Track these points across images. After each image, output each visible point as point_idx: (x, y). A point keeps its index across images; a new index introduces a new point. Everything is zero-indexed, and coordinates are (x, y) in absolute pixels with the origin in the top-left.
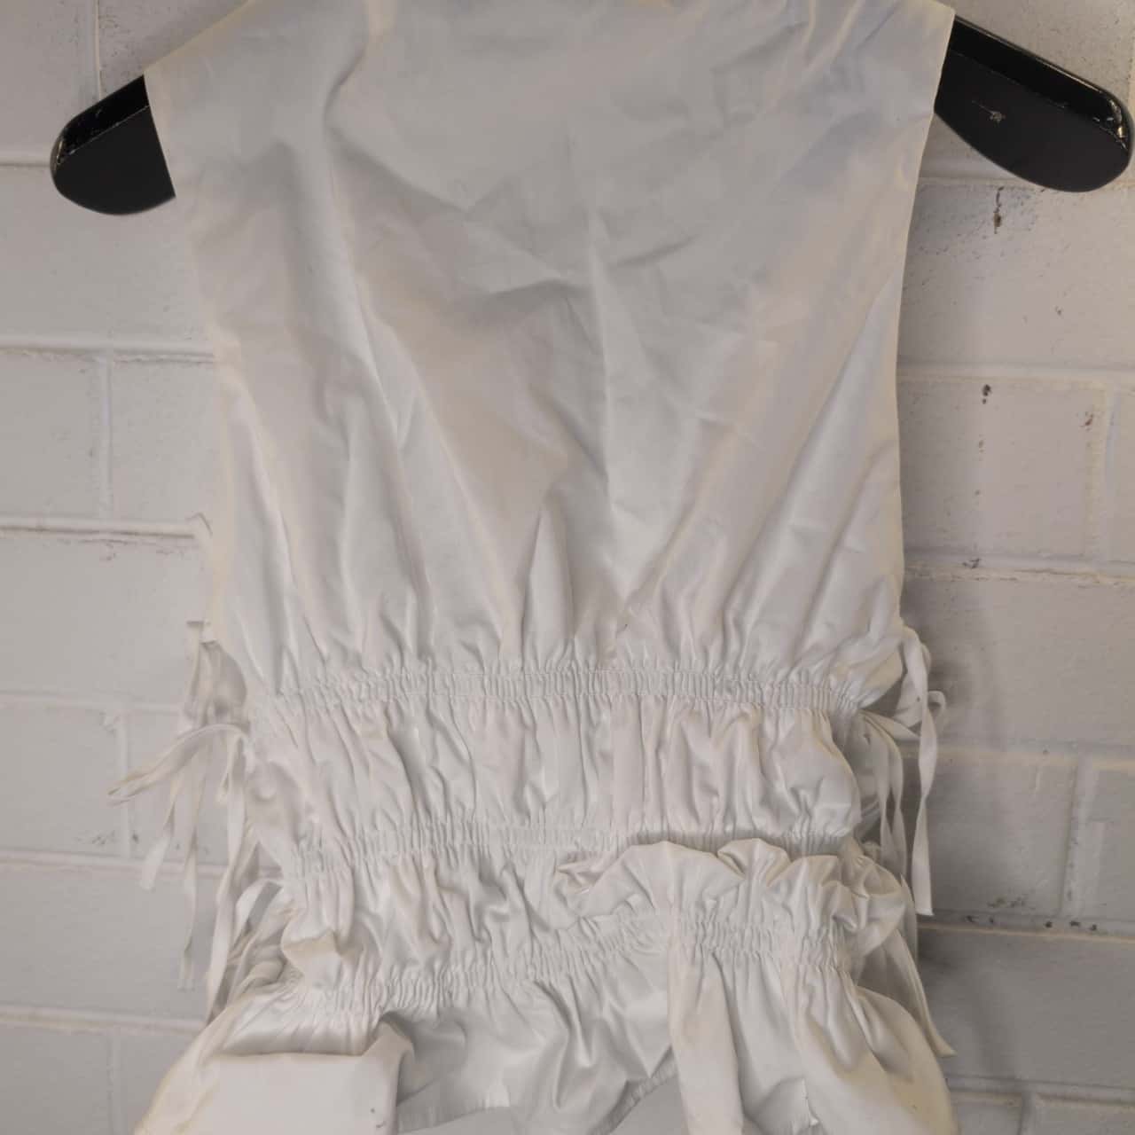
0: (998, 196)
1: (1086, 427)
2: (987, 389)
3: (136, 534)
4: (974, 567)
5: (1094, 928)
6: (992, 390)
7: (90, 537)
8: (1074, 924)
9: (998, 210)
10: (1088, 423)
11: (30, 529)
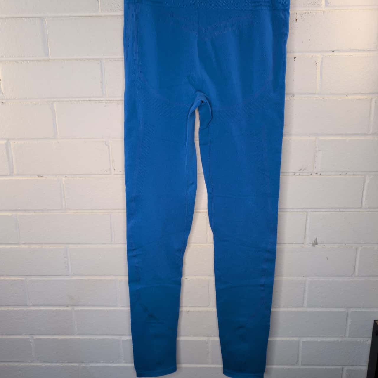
0: (296, 15)
1: (316, 65)
2: (295, 57)
3: (111, 100)
4: (294, 97)
5: (321, 174)
6: (296, 57)
7: (101, 102)
8: (316, 174)
9: (296, 18)
10: (316, 64)
11: (87, 101)
